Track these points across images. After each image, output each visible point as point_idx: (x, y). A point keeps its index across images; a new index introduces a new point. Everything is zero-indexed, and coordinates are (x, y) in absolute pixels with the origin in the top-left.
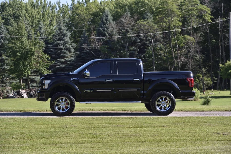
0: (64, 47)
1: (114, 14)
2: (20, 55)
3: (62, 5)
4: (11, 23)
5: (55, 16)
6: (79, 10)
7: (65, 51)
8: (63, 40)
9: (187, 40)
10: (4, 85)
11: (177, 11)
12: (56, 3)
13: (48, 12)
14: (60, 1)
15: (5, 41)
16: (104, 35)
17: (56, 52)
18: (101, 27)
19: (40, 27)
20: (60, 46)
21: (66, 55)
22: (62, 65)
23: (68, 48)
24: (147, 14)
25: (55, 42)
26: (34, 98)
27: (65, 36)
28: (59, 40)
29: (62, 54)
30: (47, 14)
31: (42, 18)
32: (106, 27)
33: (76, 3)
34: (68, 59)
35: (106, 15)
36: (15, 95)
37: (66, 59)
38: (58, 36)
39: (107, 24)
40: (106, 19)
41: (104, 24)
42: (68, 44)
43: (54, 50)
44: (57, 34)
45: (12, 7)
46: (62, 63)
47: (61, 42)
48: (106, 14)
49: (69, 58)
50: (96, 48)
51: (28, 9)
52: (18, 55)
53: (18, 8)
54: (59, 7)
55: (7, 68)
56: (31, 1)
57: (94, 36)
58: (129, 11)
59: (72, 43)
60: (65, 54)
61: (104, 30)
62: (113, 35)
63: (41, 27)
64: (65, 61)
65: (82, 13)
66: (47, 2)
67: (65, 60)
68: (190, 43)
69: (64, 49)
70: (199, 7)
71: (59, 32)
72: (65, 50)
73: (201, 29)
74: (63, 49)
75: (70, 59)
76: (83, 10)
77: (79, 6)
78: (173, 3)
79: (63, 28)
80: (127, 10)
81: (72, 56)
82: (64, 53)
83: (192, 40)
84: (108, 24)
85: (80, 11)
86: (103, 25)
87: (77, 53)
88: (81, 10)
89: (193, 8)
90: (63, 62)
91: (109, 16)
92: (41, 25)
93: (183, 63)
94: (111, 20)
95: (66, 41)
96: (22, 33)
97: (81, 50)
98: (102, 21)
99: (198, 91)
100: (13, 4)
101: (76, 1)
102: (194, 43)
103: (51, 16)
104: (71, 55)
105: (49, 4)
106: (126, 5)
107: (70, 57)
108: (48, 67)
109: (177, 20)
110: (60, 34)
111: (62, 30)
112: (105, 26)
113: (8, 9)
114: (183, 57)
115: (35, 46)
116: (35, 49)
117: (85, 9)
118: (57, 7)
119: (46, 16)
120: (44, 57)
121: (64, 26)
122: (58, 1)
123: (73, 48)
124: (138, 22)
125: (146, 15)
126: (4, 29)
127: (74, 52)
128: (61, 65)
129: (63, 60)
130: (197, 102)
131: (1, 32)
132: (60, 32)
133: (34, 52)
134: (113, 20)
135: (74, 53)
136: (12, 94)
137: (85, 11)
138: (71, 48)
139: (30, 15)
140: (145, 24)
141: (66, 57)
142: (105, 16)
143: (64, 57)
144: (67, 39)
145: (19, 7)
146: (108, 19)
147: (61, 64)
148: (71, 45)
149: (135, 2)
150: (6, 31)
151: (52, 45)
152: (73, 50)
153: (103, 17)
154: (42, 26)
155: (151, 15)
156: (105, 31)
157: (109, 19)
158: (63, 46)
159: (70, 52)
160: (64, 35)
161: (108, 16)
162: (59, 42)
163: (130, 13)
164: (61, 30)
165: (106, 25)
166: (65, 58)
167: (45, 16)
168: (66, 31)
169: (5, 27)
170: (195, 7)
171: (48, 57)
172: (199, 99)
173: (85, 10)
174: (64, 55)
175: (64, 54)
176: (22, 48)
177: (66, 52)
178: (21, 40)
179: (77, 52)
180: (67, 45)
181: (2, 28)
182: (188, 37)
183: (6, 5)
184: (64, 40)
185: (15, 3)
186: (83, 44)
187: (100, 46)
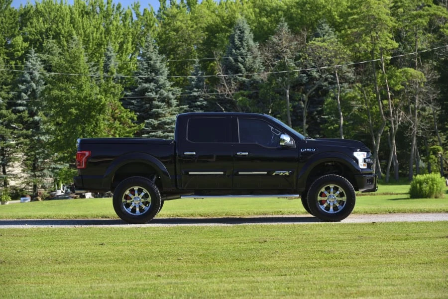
0: (158, 96)
1: (256, 27)
2: (77, 113)
3: (143, 10)
4: (49, 49)
5: (130, 34)
6: (178, 20)
7: (160, 104)
8: (154, 81)
9: (411, 78)
10: (38, 173)
11: (387, 18)
12: (131, 8)
13: (117, 25)
14: (138, 2)
15: (38, 86)
16: (237, 71)
17: (141, 106)
18: (231, 54)
19: (108, 56)
20: (150, 94)
21: (161, 112)
22: (155, 132)
23: (165, 98)
24: (322, 26)
25: (139, 85)
26: (108, 198)
27: (159, 73)
28: (147, 81)
29: (154, 110)
30: (115, 30)
31: (105, 37)
32: (241, 55)
33: (168, 5)
34: (165, 120)
35: (240, 30)
36: (67, 193)
37: (161, 119)
38: (145, 72)
39: (242, 48)
40: (239, 38)
41: (238, 48)
42: (165, 90)
43: (138, 101)
44: (143, 70)
45: (43, 16)
46: (155, 128)
47: (152, 85)
48: (240, 27)
49: (168, 117)
50: (225, 96)
51: (76, 20)
52: (71, 113)
53: (54, 18)
54: (138, 15)
55: (45, 140)
56: (81, 4)
57: (221, 72)
58: (286, 21)
59: (172, 86)
60: (159, 110)
61: (236, 60)
62: (254, 69)
63: (111, 57)
64: (159, 124)
65: (184, 27)
66: (114, 5)
67: (160, 122)
68: (416, 84)
69: (157, 99)
70: (432, 11)
71: (146, 65)
72: (159, 102)
73: (436, 55)
74: (155, 100)
75: (169, 119)
76: (187, 21)
77: (177, 13)
78: (379, 4)
79: (154, 57)
80: (283, 19)
81: (174, 114)
82: (158, 107)
83: (420, 77)
84: (244, 49)
85: (179, 23)
86: (234, 51)
87: (183, 107)
88: (181, 21)
89: (421, 12)
90: (156, 126)
91: (246, 31)
92: (110, 52)
93: (402, 123)
94: (250, 39)
95: (160, 83)
96: (78, 69)
97: (190, 102)
98: (233, 42)
99: (441, 177)
100: (46, 11)
101: (168, 3)
102: (424, 82)
103: (121, 33)
104: (171, 111)
105: (117, 9)
106: (279, 8)
107: (169, 115)
108: (132, 136)
109: (389, 37)
110: (149, 70)
111: (152, 62)
112: (239, 52)
113: (35, 20)
114: (402, 112)
115: (106, 94)
116: (106, 100)
117: (189, 18)
118: (134, 16)
119: (113, 33)
120: (125, 116)
121: (155, 54)
122: (135, 3)
123: (174, 97)
124: (310, 42)
125: (321, 29)
126: (37, 62)
127: (178, 105)
128: (152, 132)
129: (156, 122)
130: (441, 200)
131: (31, 66)
132: (148, 65)
133: (104, 105)
134: (255, 40)
135: (178, 108)
136: (62, 192)
137: (189, 22)
138: (171, 96)
139: (81, 31)
140: (324, 46)
141: (161, 115)
142: (238, 32)
143: (157, 116)
144: (162, 80)
145: (56, 17)
146: (243, 37)
147: (153, 129)
148: (170, 91)
149: (297, 3)
150: (40, 65)
151: (132, 93)
152: (174, 102)
153: (234, 35)
154: (113, 54)
155: (330, 28)
156: (239, 62)
157: (246, 38)
158: (155, 94)
159: (169, 105)
160: (156, 71)
161: (243, 32)
162: (146, 85)
163: (288, 25)
164: (149, 62)
165: (240, 50)
166: (160, 117)
167: (111, 34)
168: (160, 63)
169: (39, 57)
170: (423, 10)
171: (131, 116)
172: (443, 194)
173: (190, 20)
174: (157, 112)
175: (157, 110)
176: (79, 98)
177: (160, 106)
178: (78, 82)
179: (184, 105)
180: (164, 92)
181: (33, 58)
182: (411, 71)
183: (32, 12)
184: (156, 82)
185: (48, 8)
186: (195, 89)
187: (233, 92)
